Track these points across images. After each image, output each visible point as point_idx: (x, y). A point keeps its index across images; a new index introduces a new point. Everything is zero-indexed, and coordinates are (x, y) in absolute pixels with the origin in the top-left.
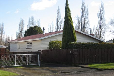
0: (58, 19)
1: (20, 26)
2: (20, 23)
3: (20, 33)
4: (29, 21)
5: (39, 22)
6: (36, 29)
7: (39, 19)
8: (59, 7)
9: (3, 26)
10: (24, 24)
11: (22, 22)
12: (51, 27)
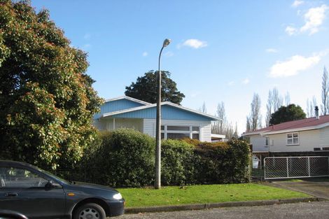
0: (325, 90)
1: (253, 106)
2: (254, 101)
3: (253, 119)
4: (270, 97)
5: (287, 97)
6: (292, 109)
7: (288, 93)
8: (325, 68)
9: (223, 107)
10: (260, 103)
11: (257, 99)
12: (311, 106)
